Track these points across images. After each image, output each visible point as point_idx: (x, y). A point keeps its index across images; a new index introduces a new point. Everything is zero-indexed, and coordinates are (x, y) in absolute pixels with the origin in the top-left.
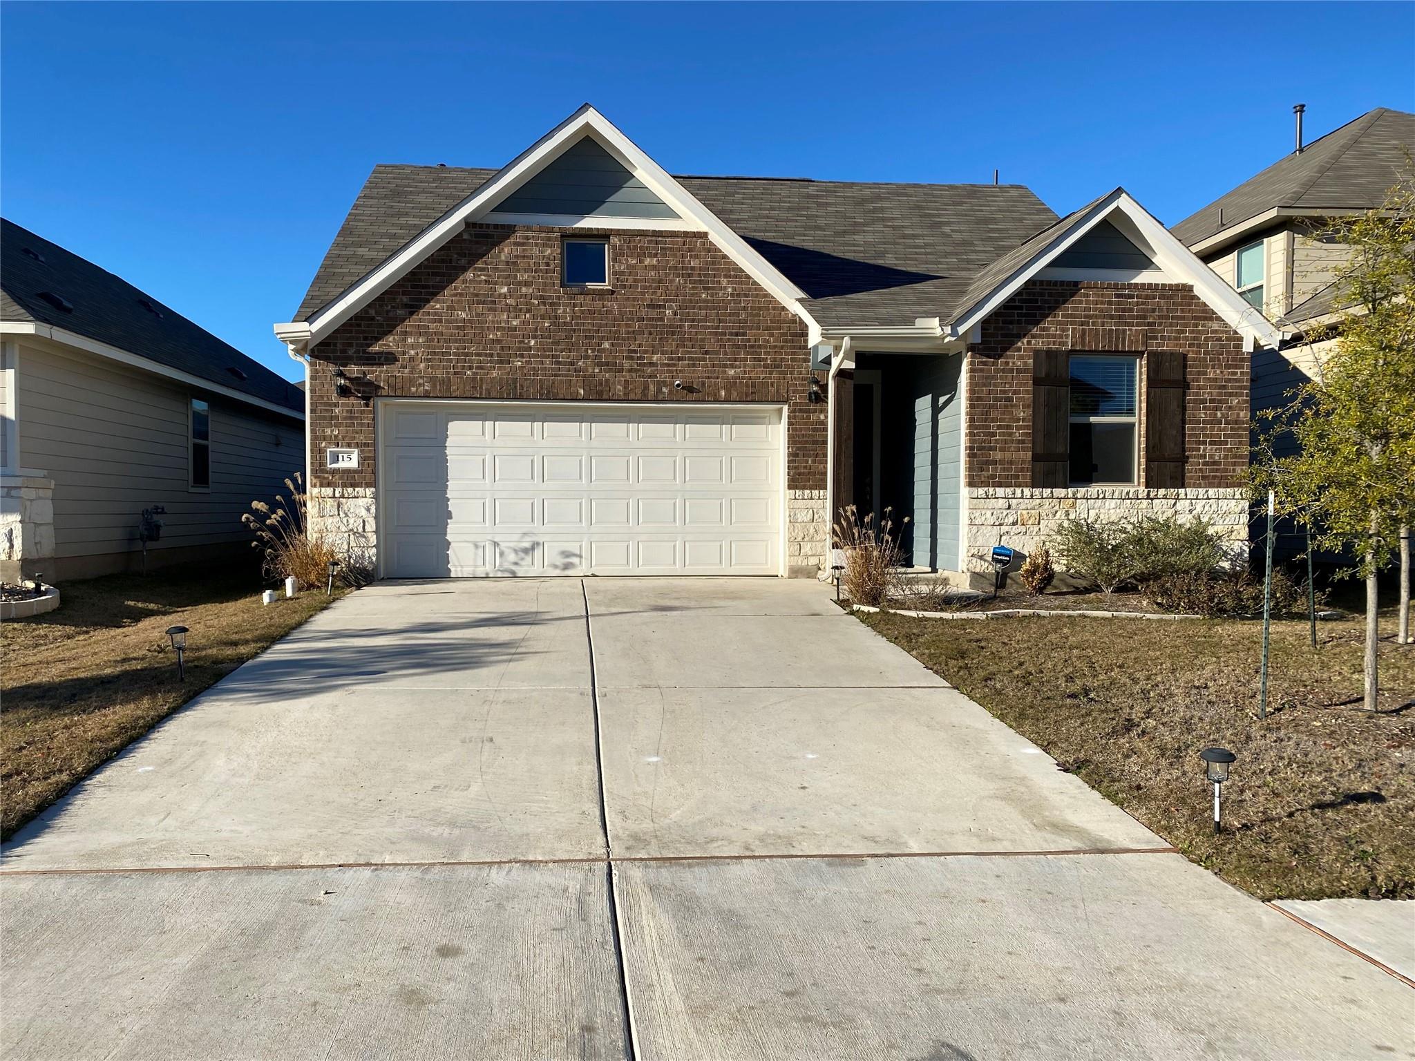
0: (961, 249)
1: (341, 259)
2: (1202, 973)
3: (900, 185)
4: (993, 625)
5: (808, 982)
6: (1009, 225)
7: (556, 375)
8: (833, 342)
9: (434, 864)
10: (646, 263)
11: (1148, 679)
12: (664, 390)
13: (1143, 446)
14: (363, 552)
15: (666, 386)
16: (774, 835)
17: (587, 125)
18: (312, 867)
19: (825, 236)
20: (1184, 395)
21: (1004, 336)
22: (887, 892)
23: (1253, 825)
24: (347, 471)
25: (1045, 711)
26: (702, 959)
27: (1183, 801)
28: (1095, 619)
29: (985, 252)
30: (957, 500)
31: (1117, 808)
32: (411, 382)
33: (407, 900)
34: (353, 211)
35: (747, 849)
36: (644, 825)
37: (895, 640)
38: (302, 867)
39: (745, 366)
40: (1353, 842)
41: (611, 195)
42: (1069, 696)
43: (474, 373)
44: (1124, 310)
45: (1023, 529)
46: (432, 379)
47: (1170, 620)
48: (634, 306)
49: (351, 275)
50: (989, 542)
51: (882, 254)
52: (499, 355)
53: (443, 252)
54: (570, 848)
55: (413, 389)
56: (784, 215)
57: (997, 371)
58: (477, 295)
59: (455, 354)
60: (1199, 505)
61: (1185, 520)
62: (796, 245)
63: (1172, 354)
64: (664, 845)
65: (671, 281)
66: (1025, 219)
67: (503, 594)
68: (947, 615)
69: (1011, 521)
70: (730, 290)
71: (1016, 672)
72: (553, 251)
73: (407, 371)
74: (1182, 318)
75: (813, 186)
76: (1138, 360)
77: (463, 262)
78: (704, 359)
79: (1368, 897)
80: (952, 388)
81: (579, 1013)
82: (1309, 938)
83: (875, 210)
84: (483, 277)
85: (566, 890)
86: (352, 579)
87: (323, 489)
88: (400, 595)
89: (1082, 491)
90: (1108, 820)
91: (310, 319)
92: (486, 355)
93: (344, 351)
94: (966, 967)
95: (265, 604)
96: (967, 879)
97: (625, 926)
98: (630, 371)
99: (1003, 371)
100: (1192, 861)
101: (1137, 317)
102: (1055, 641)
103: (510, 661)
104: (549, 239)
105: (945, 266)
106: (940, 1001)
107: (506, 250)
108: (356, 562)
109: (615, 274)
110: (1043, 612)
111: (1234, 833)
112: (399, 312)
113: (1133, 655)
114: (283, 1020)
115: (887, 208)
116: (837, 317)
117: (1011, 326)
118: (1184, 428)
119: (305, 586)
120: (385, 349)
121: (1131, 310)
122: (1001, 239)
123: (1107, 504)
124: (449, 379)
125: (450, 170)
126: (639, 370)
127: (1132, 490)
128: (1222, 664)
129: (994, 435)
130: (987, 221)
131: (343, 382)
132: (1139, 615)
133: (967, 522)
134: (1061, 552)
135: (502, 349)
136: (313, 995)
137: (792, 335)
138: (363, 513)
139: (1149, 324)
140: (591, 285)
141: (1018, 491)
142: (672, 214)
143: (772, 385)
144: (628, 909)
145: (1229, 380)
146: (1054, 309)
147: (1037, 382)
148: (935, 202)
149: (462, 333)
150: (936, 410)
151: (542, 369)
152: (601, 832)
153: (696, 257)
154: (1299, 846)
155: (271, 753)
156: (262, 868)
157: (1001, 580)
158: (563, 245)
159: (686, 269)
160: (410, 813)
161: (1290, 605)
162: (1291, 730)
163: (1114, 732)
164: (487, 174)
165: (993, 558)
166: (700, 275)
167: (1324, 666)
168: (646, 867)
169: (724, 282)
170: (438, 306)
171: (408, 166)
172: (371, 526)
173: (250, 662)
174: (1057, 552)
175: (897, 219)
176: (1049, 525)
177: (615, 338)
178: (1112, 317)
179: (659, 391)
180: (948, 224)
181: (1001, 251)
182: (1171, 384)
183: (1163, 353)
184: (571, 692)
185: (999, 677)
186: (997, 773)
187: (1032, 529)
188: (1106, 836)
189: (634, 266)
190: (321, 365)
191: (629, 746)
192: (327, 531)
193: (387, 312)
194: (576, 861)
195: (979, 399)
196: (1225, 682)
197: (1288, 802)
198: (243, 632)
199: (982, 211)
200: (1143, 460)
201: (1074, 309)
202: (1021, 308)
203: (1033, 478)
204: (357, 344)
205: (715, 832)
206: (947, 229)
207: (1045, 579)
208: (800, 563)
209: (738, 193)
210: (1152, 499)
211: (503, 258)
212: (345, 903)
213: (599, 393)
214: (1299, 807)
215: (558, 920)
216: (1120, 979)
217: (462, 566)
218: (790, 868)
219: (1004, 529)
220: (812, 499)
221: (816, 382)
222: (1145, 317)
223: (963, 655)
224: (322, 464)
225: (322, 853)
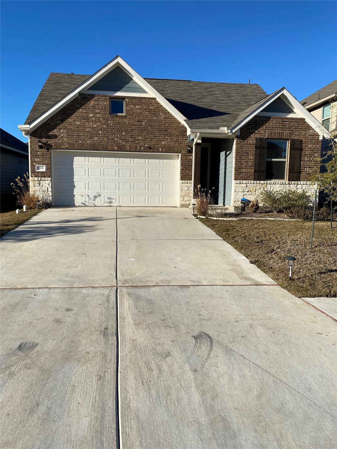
0: (236, 105)
1: (39, 104)
2: (277, 315)
3: (219, 83)
4: (238, 222)
5: (168, 317)
6: (252, 97)
7: (108, 143)
8: (195, 134)
9: (66, 288)
10: (137, 107)
11: (281, 238)
12: (142, 148)
13: (288, 168)
14: (48, 198)
15: (143, 147)
16: (165, 280)
17: (118, 62)
18: (30, 288)
19: (194, 99)
20: (301, 152)
21: (247, 133)
22: (195, 295)
23: (301, 278)
24: (42, 172)
25: (249, 247)
26: (140, 312)
27: (283, 272)
28: (269, 220)
29: (244, 106)
30: (231, 184)
31: (265, 274)
32: (62, 144)
33: (58, 297)
34: (44, 88)
35: (157, 283)
36: (128, 277)
37: (209, 226)
38: (27, 288)
39: (168, 141)
40: (327, 282)
41: (126, 85)
42: (256, 243)
43: (82, 142)
44: (284, 126)
45: (251, 193)
46: (69, 144)
47: (292, 221)
48: (132, 121)
49: (42, 109)
50: (240, 197)
51: (212, 106)
52: (90, 136)
53: (72, 103)
54: (106, 283)
55: (63, 147)
56: (182, 92)
57: (244, 144)
58: (83, 117)
59: (76, 136)
60: (304, 186)
61: (300, 191)
62: (185, 102)
63: (298, 140)
64: (134, 283)
65: (144, 113)
66: (257, 95)
67: (91, 211)
68: (225, 219)
69: (247, 191)
70: (163, 116)
71: (243, 236)
72: (107, 103)
73: (61, 141)
74: (302, 129)
75: (192, 83)
76: (288, 141)
77: (78, 106)
78: (155, 139)
79: (328, 297)
80: (231, 149)
81: (104, 325)
82: (308, 307)
83: (211, 91)
84: (85, 111)
85: (104, 294)
86: (44, 206)
87: (35, 178)
88: (59, 211)
89: (269, 182)
90: (261, 277)
91: (30, 124)
92: (86, 136)
93: (41, 134)
94: (213, 313)
95: (17, 213)
96: (218, 292)
97: (120, 304)
98: (131, 142)
99: (246, 144)
100: (282, 287)
101: (288, 128)
102: (256, 227)
103: (92, 231)
104: (106, 99)
105: (231, 110)
106: (204, 322)
107: (92, 102)
108: (45, 200)
109: (127, 110)
110: (254, 218)
111: (295, 280)
112: (58, 122)
113: (278, 231)
114: (22, 327)
115: (215, 91)
116: (196, 126)
117: (249, 130)
118: (300, 163)
119: (29, 208)
120: (54, 134)
121: (286, 126)
122: (249, 102)
123: (276, 186)
124: (74, 143)
125: (75, 75)
126: (134, 142)
127: (284, 181)
128: (303, 234)
129: (243, 164)
130: (245, 96)
131: (40, 144)
132: (283, 219)
133: (234, 191)
134: (262, 200)
135: (91, 134)
136: (30, 321)
137: (182, 131)
138: (47, 186)
139: (291, 130)
140: (119, 114)
141: (250, 181)
142: (144, 92)
143: (176, 147)
144: (121, 299)
145: (315, 148)
146: (263, 125)
147: (257, 148)
148: (230, 89)
149: (78, 129)
150: (226, 156)
151: (103, 141)
152: (116, 279)
153: (152, 106)
154: (312, 284)
155: (19, 257)
156: (15, 289)
157: (243, 209)
158: (110, 101)
159: (149, 109)
160: (60, 274)
161: (327, 217)
162: (318, 252)
163: (268, 252)
164: (87, 77)
165: (241, 202)
166: (153, 112)
167: (333, 235)
168: (128, 288)
169: (161, 114)
170: (70, 120)
171: (61, 73)
172: (50, 189)
173: (12, 231)
174: (261, 200)
175: (217, 94)
176: (258, 192)
177: (127, 131)
178: (280, 128)
179: (140, 148)
180: (233, 96)
181: (249, 105)
182: (297, 149)
183: (295, 139)
184: (110, 240)
185: (237, 237)
186: (232, 263)
187: (253, 193)
188: (260, 281)
189: (133, 108)
190: (33, 138)
191: (126, 256)
192: (36, 191)
193: (54, 122)
194: (107, 287)
195: (239, 153)
196: (303, 239)
197: (312, 272)
198: (10, 222)
199: (244, 92)
200: (288, 173)
201: (268, 125)
202: (252, 124)
203: (254, 177)
204: (45, 132)
205: (148, 279)
206: (233, 98)
207: (256, 208)
208: (184, 203)
209: (167, 85)
210: (290, 185)
211: (91, 105)
212: (40, 298)
213: (121, 149)
214: (315, 273)
215: (101, 302)
216: (254, 317)
217: (78, 203)
218: (168, 289)
219: (245, 193)
220: (188, 183)
221: (190, 147)
222: (290, 128)
223: (228, 230)
224: (34, 170)
225: (33, 285)
